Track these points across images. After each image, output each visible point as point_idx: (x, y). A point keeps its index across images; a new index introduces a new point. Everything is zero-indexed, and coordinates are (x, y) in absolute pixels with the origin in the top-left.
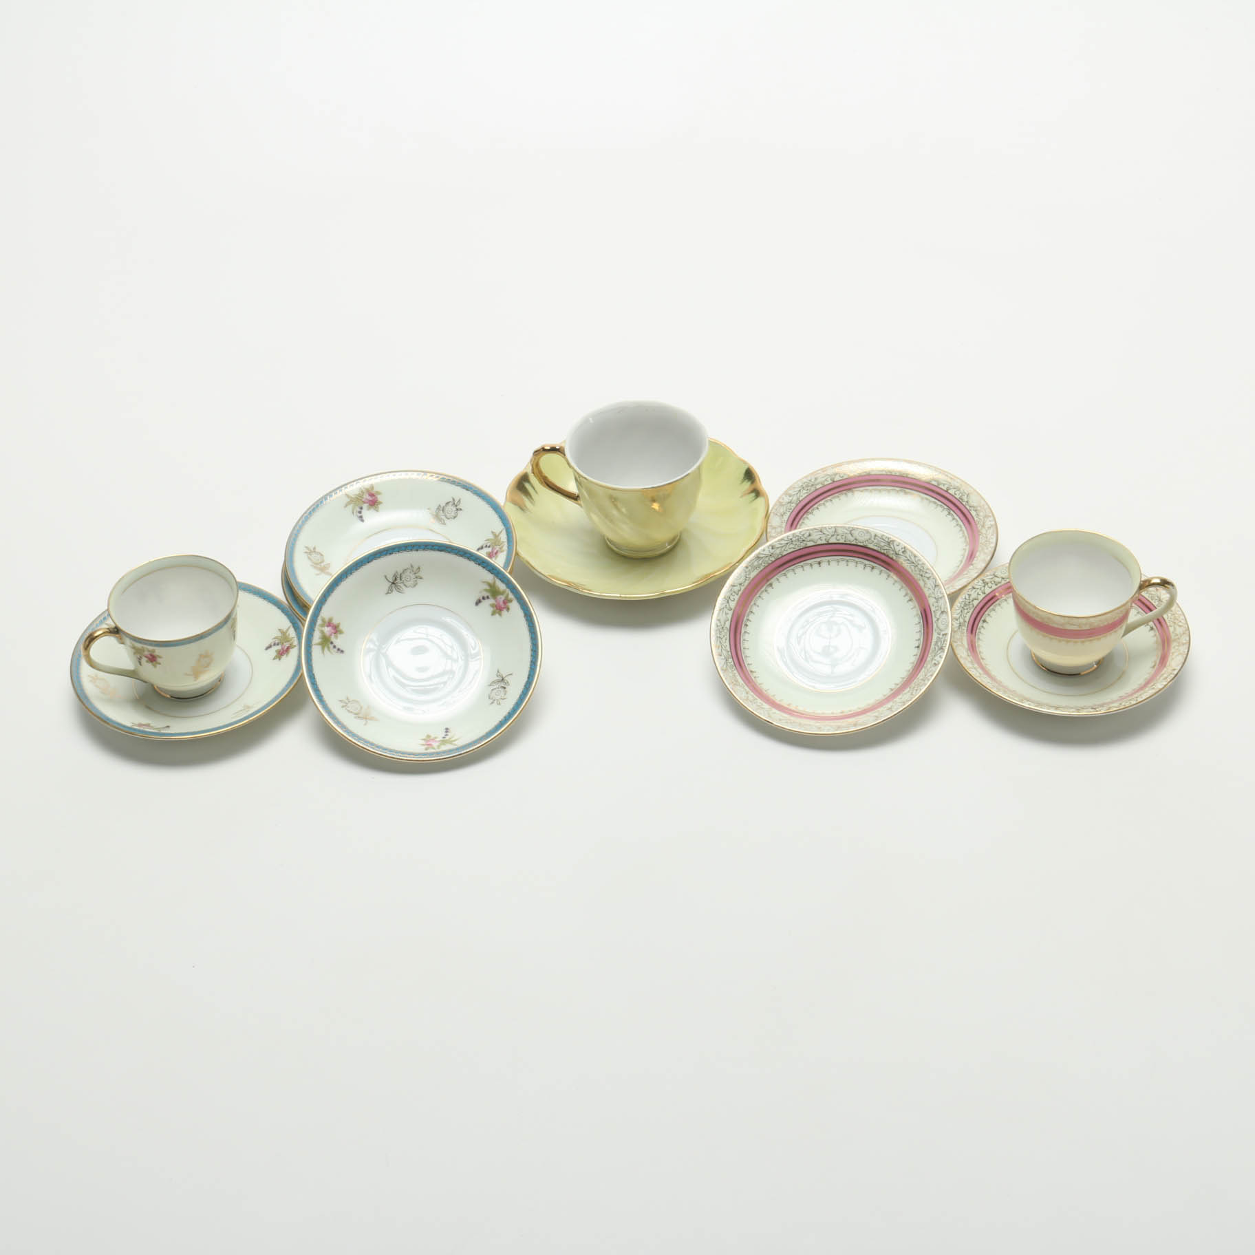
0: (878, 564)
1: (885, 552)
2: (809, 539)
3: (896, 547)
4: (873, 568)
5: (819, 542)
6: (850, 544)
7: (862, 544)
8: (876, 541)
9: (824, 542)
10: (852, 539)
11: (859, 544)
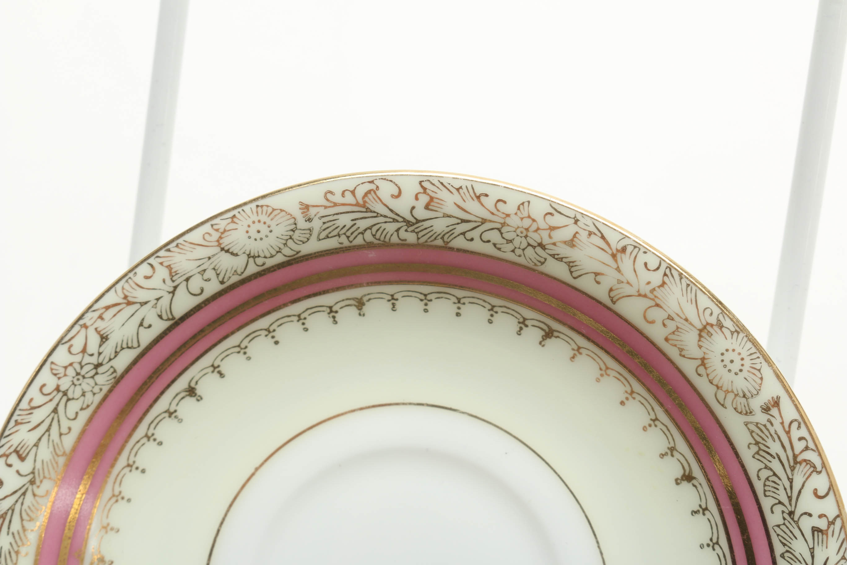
0: (369, 284)
1: (368, 236)
2: (108, 349)
3: (396, 205)
4: (360, 304)
5: (147, 337)
6: (243, 282)
7: (279, 259)
8: (317, 224)
9: (160, 326)
10: (239, 262)
11: (270, 263)
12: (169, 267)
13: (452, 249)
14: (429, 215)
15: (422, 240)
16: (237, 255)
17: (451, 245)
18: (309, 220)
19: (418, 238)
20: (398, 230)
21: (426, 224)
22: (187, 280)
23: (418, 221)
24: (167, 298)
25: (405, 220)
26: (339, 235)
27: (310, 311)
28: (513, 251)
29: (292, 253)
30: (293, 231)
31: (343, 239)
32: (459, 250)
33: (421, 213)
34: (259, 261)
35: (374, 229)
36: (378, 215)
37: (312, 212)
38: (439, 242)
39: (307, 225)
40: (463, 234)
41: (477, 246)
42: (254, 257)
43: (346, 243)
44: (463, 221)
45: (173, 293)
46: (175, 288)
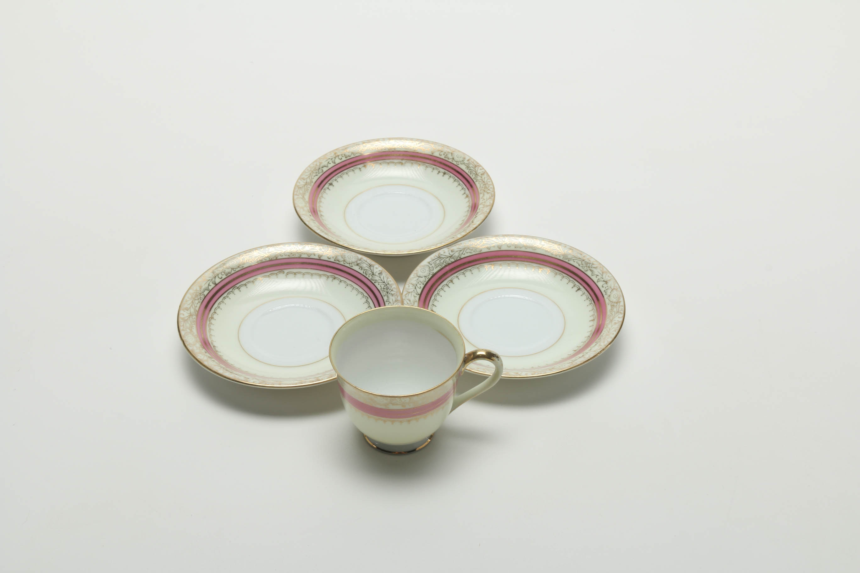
12: (411, 284)
13: (462, 259)
14: (453, 253)
15: (455, 260)
16: (422, 277)
17: (461, 257)
18: (431, 265)
19: (454, 259)
20: (449, 259)
21: (454, 255)
22: (416, 285)
23: (452, 255)
24: (415, 291)
25: (449, 257)
26: (439, 266)
27: (443, 287)
28: (474, 251)
29: (432, 273)
30: (430, 268)
31: (440, 266)
32: (464, 258)
33: (451, 254)
34: (427, 277)
35: (445, 261)
36: (444, 258)
37: (431, 263)
38: (459, 258)
39: (432, 266)
40: (462, 253)
41: (467, 255)
42: (426, 277)
43: (441, 267)
44: (461, 251)
45: (416, 288)
46: (415, 287)
